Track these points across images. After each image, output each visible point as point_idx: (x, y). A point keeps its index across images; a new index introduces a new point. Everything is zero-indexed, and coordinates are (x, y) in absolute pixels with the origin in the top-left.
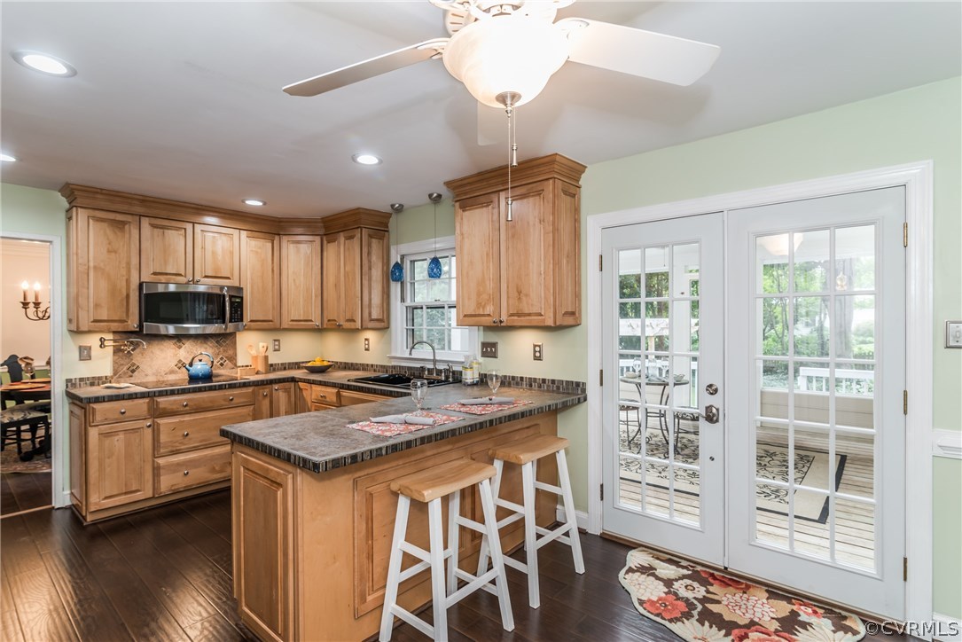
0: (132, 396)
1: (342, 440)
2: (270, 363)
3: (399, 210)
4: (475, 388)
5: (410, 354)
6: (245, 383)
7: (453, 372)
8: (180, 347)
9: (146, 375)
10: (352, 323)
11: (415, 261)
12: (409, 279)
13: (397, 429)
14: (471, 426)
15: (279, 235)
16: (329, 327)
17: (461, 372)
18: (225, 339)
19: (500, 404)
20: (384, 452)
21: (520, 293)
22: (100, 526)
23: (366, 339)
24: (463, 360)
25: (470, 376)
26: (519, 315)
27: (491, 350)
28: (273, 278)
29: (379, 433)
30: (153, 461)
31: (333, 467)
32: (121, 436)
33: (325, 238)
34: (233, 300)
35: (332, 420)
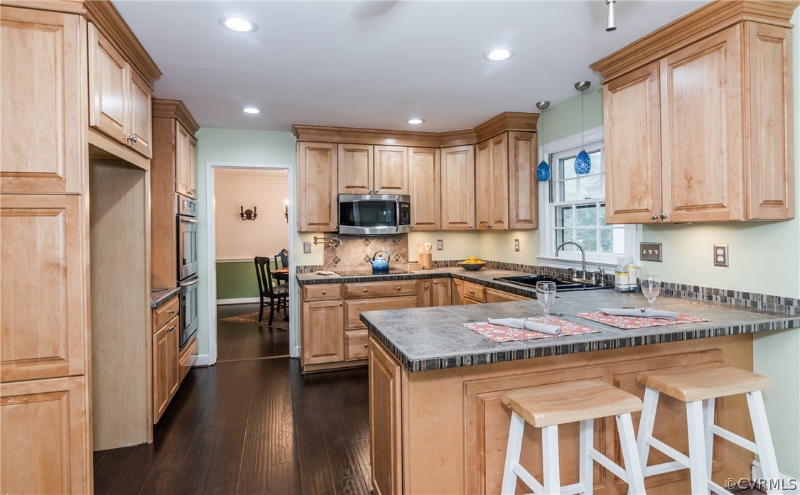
0: (330, 282)
1: (450, 339)
2: (433, 259)
3: (544, 107)
4: (632, 295)
5: (557, 255)
6: (409, 276)
7: (606, 277)
8: (367, 245)
9: (345, 266)
10: (500, 224)
11: (564, 159)
12: (557, 179)
13: (511, 334)
14: (607, 342)
15: (439, 148)
16: (482, 229)
17: (614, 276)
18: (399, 238)
19: (657, 318)
20: (488, 359)
21: (689, 180)
22: (310, 377)
23: (516, 240)
24: (616, 263)
25: (623, 282)
26: (688, 208)
27: (653, 253)
28: (434, 186)
29: (491, 336)
30: (344, 333)
31: (428, 368)
32: (323, 311)
33: (477, 146)
34: (403, 206)
35: (454, 316)
